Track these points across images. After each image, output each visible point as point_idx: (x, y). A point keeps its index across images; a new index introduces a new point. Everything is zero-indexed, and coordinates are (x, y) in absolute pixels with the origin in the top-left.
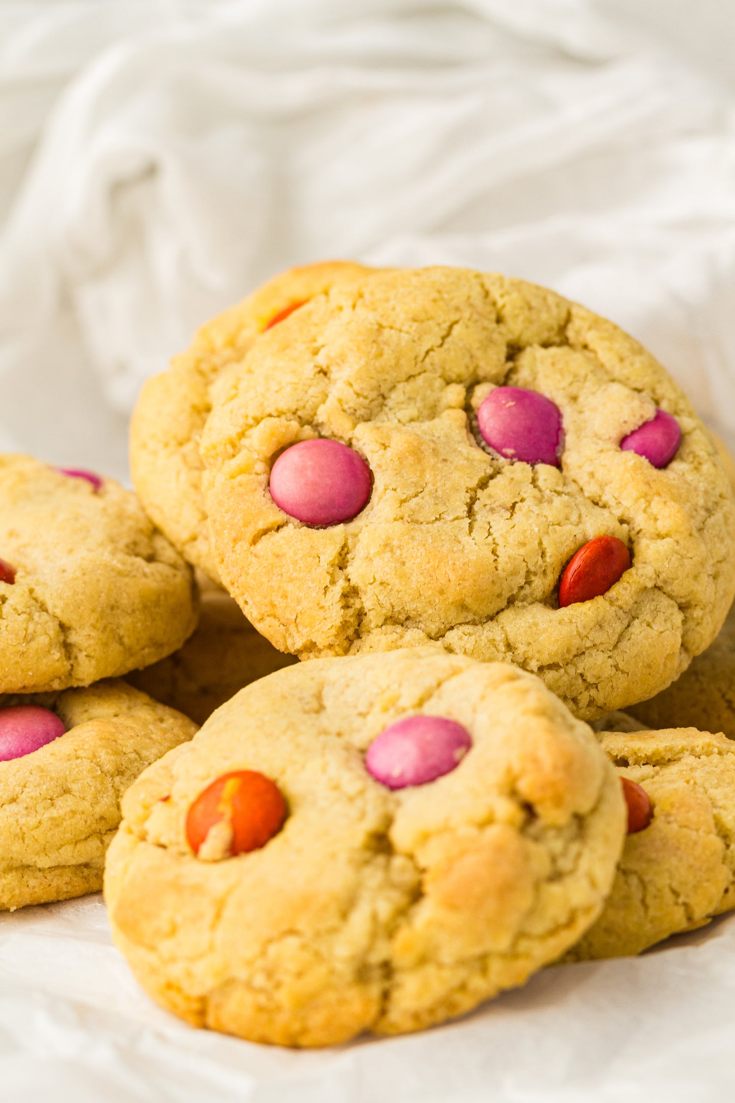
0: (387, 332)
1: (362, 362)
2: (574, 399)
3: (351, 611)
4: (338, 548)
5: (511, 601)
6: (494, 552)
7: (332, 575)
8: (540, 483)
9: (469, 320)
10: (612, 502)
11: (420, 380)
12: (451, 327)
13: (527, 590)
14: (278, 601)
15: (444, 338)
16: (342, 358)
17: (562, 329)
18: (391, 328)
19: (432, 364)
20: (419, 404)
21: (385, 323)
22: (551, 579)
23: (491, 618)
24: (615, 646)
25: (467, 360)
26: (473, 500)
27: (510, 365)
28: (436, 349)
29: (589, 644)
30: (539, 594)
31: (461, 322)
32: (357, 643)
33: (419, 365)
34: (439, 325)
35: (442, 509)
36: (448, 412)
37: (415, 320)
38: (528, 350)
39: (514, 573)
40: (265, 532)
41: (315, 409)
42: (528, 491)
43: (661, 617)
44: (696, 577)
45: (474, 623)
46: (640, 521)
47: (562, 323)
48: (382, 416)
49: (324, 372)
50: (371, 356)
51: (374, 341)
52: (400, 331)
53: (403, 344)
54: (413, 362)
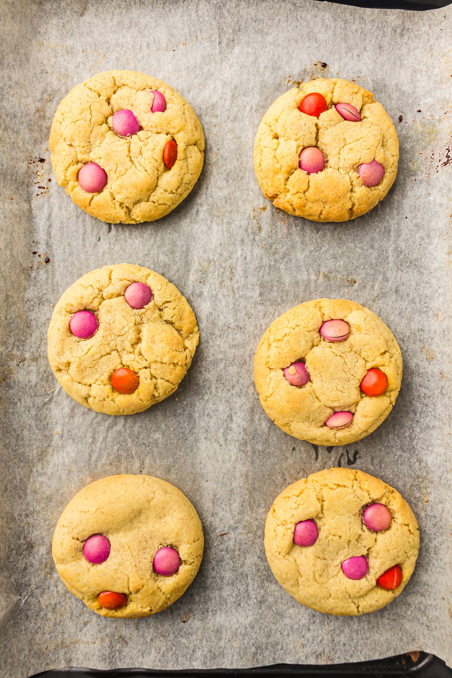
0: (77, 123)
2: (132, 105)
3: (124, 208)
4: (110, 195)
5: (158, 178)
6: (146, 171)
7: (114, 203)
8: (142, 139)
9: (93, 103)
10: (161, 131)
11: (94, 130)
12: (90, 108)
13: (160, 173)
14: (106, 217)
15: (91, 114)
17: (115, 84)
18: (77, 121)
19: (93, 123)
20: (99, 137)
22: (163, 165)
23: (156, 186)
24: (188, 170)
25: (100, 115)
26: (130, 157)
28: (91, 118)
29: (182, 175)
30: (163, 171)
31: (91, 105)
32: (131, 214)
33: (91, 126)
34: (87, 110)
35: (125, 167)
36: (107, 134)
37: (81, 114)
38: (112, 98)
39: (154, 172)
40: (91, 201)
41: (76, 157)
42: (141, 144)
43: (192, 152)
44: (193, 135)
45: (154, 191)
46: (172, 131)
47: (113, 82)
48: (93, 148)
49: (71, 145)
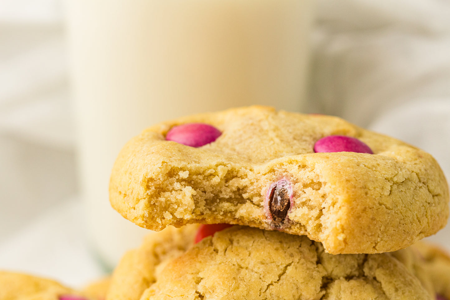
0: (243, 271)
1: (225, 293)
9: (298, 263)
12: (286, 267)
15: (280, 276)
16: (213, 289)
18: (247, 268)
19: (271, 294)
21: (243, 265)
25: (294, 291)
27: (324, 292)
28: (274, 283)
31: (293, 264)
33: (262, 294)
34: (278, 266)
37: (262, 263)
38: (336, 282)
50: (231, 289)
51: (234, 278)
52: (252, 271)
53: (253, 280)
54: (259, 293)
